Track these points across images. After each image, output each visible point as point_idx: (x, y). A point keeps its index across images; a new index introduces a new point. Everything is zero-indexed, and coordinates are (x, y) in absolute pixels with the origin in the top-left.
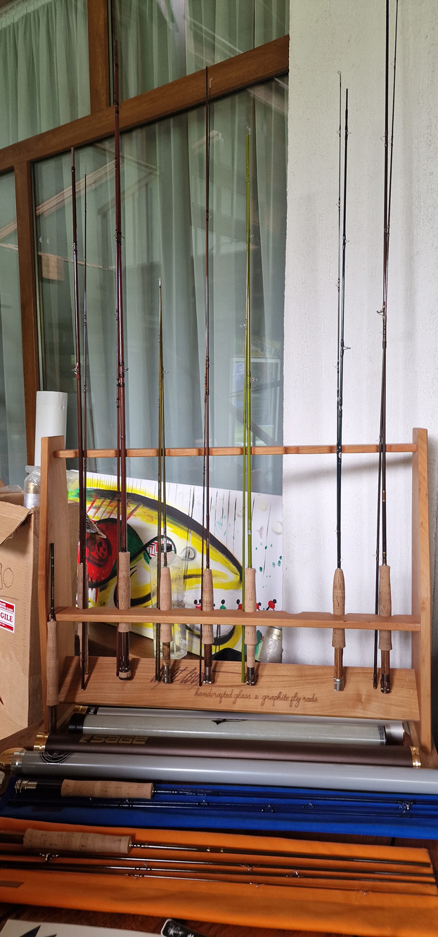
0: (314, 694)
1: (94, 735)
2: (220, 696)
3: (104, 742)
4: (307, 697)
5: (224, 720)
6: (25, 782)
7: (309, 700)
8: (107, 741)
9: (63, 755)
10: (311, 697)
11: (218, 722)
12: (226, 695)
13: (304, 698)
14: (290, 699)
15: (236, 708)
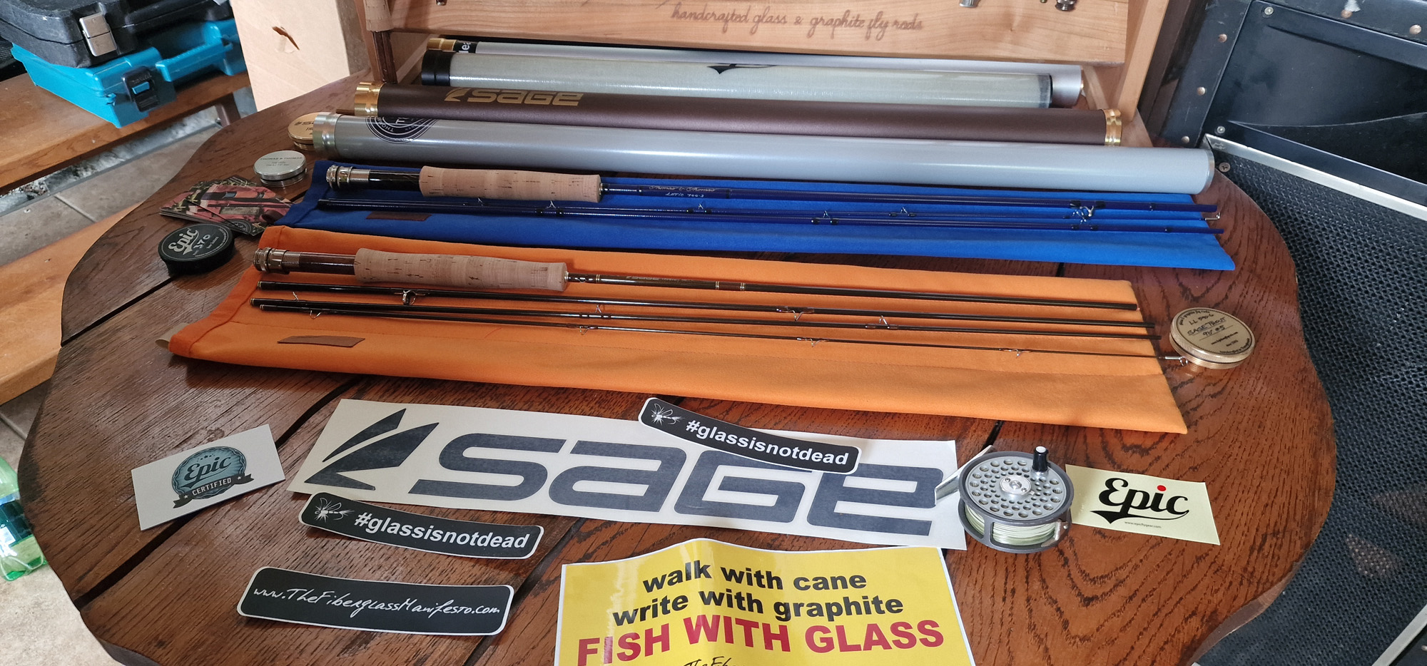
0: (917, 15)
1: (473, 89)
2: (724, 19)
3: (496, 101)
4: (901, 20)
5: (733, 66)
6: (343, 170)
7: (907, 26)
8: (501, 100)
9: (415, 124)
10: (910, 19)
11: (720, 69)
12: (735, 17)
13: (896, 23)
14: (866, 24)
15: (756, 42)
